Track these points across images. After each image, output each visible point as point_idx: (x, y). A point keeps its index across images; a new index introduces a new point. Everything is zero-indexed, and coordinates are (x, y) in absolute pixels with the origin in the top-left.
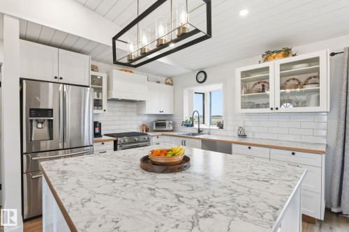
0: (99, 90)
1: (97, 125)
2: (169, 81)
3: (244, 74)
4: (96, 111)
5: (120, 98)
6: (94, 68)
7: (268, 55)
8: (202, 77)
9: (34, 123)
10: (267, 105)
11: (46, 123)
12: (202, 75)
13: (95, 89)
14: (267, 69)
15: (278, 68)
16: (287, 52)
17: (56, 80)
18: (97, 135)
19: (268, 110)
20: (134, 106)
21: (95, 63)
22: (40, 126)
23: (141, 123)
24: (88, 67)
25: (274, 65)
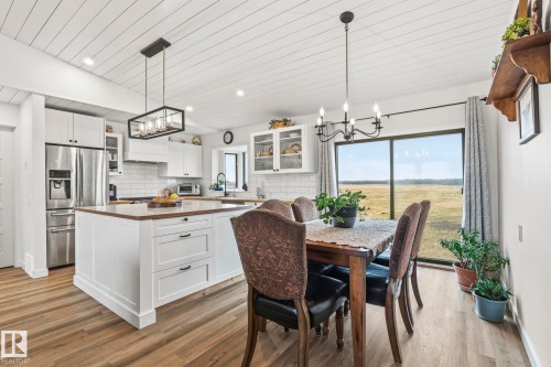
0: (114, 152)
1: (112, 188)
2: (197, 140)
3: (256, 139)
4: (111, 174)
5: (137, 159)
6: (109, 129)
7: (273, 124)
8: (228, 137)
9: (52, 183)
10: (271, 168)
11: (63, 184)
12: (229, 136)
13: (110, 150)
14: (271, 136)
15: (278, 136)
16: (286, 123)
17: (71, 144)
18: (113, 198)
19: (271, 172)
20: (156, 168)
21: (110, 124)
22: (57, 186)
23: (164, 187)
24: (103, 128)
25: (276, 132)
